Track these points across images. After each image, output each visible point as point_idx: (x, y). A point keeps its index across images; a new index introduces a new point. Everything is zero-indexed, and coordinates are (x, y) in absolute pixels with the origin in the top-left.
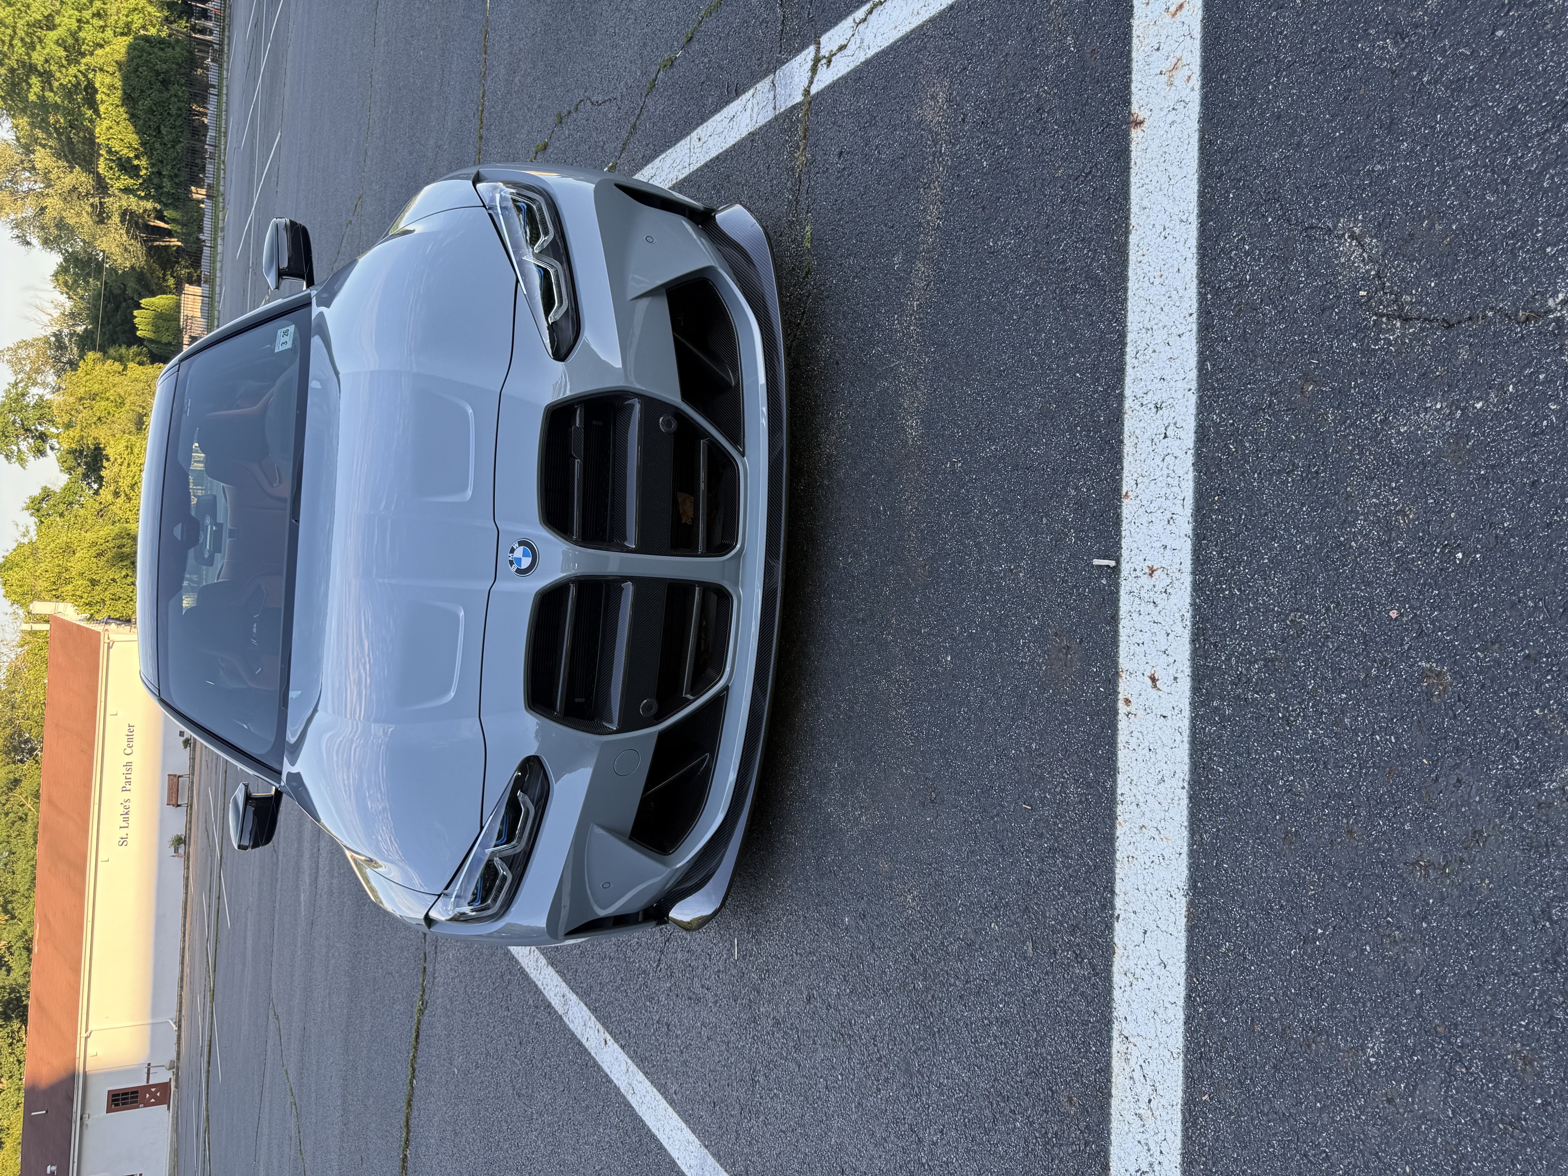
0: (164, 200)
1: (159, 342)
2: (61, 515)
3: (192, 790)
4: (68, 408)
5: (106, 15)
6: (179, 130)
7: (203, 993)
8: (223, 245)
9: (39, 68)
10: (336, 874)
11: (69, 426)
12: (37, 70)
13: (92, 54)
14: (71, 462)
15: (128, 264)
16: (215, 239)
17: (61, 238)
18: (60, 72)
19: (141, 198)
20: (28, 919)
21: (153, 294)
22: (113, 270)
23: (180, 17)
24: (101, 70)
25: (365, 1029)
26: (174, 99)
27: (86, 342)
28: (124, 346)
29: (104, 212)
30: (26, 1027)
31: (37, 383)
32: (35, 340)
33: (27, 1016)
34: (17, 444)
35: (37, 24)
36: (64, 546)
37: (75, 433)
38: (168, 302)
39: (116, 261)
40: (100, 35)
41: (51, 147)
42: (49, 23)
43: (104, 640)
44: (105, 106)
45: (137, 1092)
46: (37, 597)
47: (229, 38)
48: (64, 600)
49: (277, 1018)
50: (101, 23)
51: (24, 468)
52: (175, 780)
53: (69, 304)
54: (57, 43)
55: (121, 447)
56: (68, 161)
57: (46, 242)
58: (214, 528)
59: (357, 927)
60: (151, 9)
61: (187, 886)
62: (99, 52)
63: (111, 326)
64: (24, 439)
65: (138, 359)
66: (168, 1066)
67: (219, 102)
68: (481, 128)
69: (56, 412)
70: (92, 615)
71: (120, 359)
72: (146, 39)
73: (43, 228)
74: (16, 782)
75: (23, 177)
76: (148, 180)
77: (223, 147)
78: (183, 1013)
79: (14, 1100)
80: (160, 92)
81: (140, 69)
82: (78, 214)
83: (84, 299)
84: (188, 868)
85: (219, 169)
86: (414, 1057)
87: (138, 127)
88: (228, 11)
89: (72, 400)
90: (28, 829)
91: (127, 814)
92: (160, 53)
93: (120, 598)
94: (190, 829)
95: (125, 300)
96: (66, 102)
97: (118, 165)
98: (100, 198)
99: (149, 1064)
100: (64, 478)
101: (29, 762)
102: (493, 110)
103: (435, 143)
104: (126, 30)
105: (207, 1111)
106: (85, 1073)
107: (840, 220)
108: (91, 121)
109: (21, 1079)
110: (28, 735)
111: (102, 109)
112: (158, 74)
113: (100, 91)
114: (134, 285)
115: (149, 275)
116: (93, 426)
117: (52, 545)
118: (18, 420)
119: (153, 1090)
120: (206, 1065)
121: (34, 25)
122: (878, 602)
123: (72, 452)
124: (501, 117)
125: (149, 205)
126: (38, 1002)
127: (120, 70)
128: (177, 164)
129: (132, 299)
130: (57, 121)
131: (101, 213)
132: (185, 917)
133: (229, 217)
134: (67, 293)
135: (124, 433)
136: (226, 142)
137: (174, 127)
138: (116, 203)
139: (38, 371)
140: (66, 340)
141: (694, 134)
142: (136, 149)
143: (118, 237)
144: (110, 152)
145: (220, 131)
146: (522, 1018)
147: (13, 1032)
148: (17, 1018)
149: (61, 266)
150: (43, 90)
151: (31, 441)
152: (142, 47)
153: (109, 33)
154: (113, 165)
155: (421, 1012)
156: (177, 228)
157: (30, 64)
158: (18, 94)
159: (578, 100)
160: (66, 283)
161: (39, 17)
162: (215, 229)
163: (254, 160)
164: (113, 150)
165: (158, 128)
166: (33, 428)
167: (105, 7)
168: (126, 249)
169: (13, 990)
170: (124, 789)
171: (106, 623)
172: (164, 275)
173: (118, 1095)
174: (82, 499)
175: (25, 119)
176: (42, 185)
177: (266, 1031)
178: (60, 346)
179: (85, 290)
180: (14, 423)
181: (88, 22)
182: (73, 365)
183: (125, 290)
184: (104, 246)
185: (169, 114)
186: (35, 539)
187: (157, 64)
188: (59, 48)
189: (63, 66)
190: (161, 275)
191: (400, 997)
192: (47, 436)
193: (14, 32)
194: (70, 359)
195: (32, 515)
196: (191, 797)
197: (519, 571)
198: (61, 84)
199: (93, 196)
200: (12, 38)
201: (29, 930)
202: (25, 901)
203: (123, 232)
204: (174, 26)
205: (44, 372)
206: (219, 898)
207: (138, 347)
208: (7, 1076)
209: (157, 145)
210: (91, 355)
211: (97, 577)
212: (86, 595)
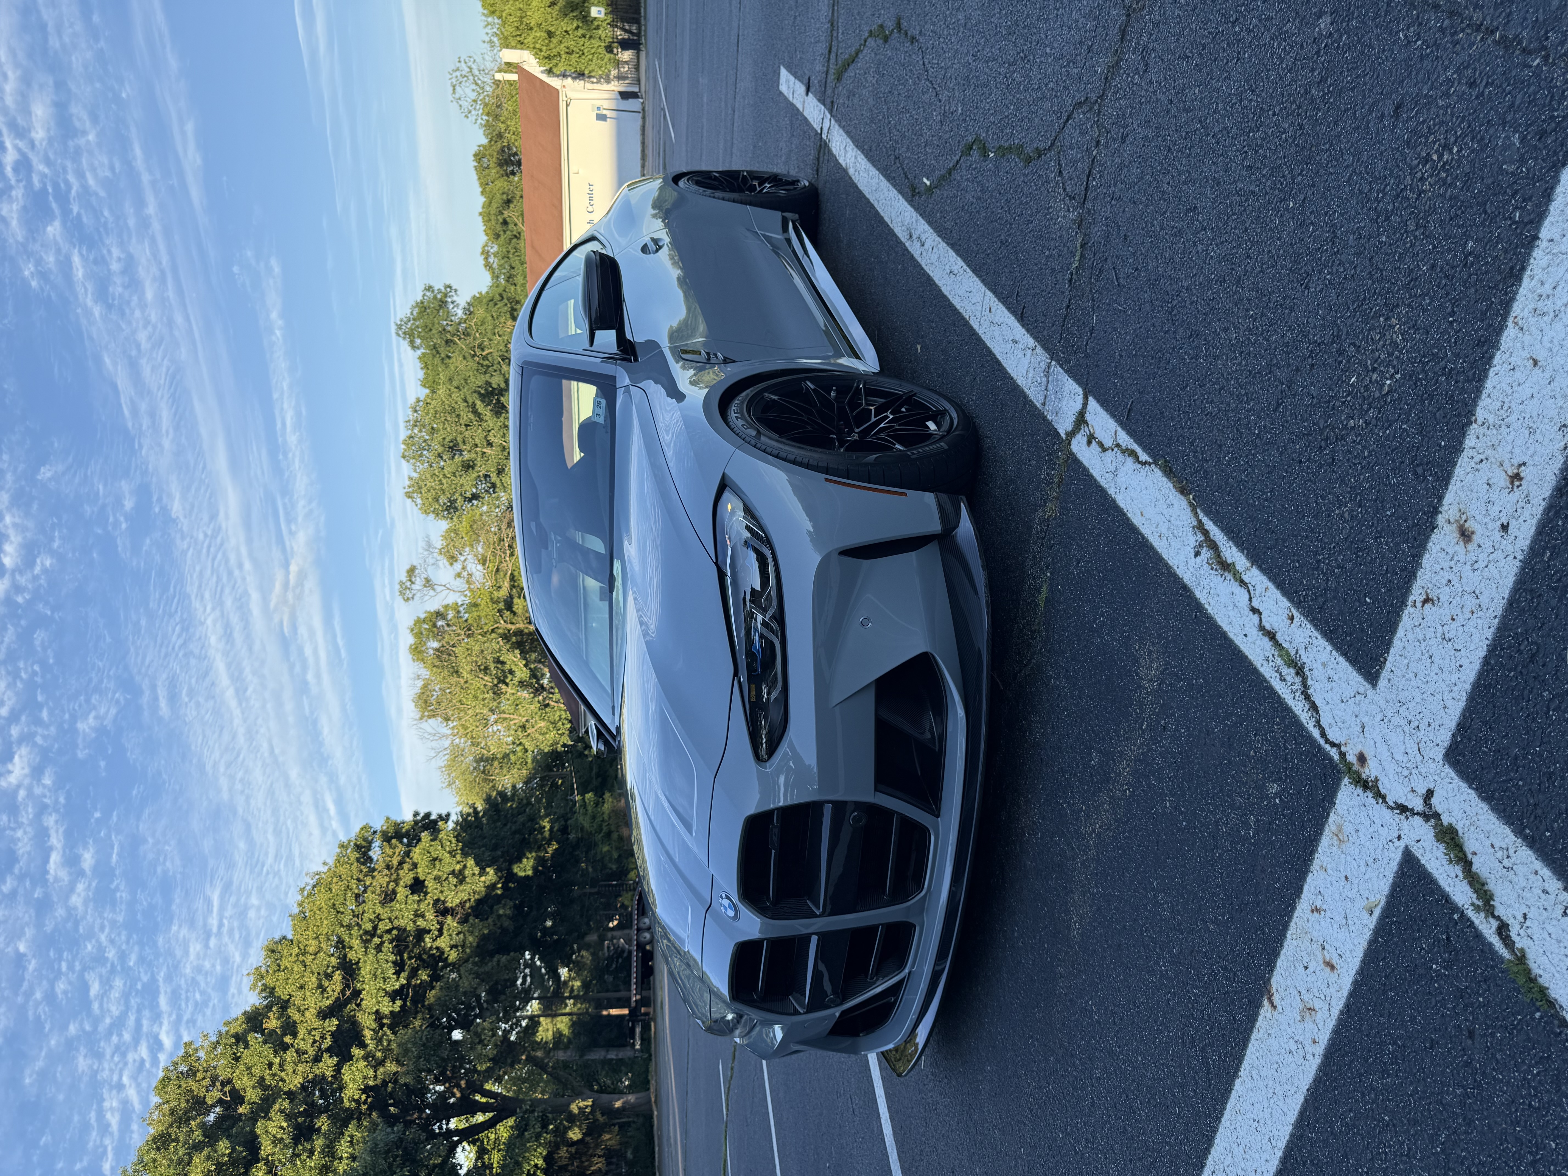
43: (562, 96)
48: (527, 49)
70: (550, 69)
74: (509, 202)
93: (573, 51)
171: (563, 77)
211: (552, 29)
212: (544, 48)
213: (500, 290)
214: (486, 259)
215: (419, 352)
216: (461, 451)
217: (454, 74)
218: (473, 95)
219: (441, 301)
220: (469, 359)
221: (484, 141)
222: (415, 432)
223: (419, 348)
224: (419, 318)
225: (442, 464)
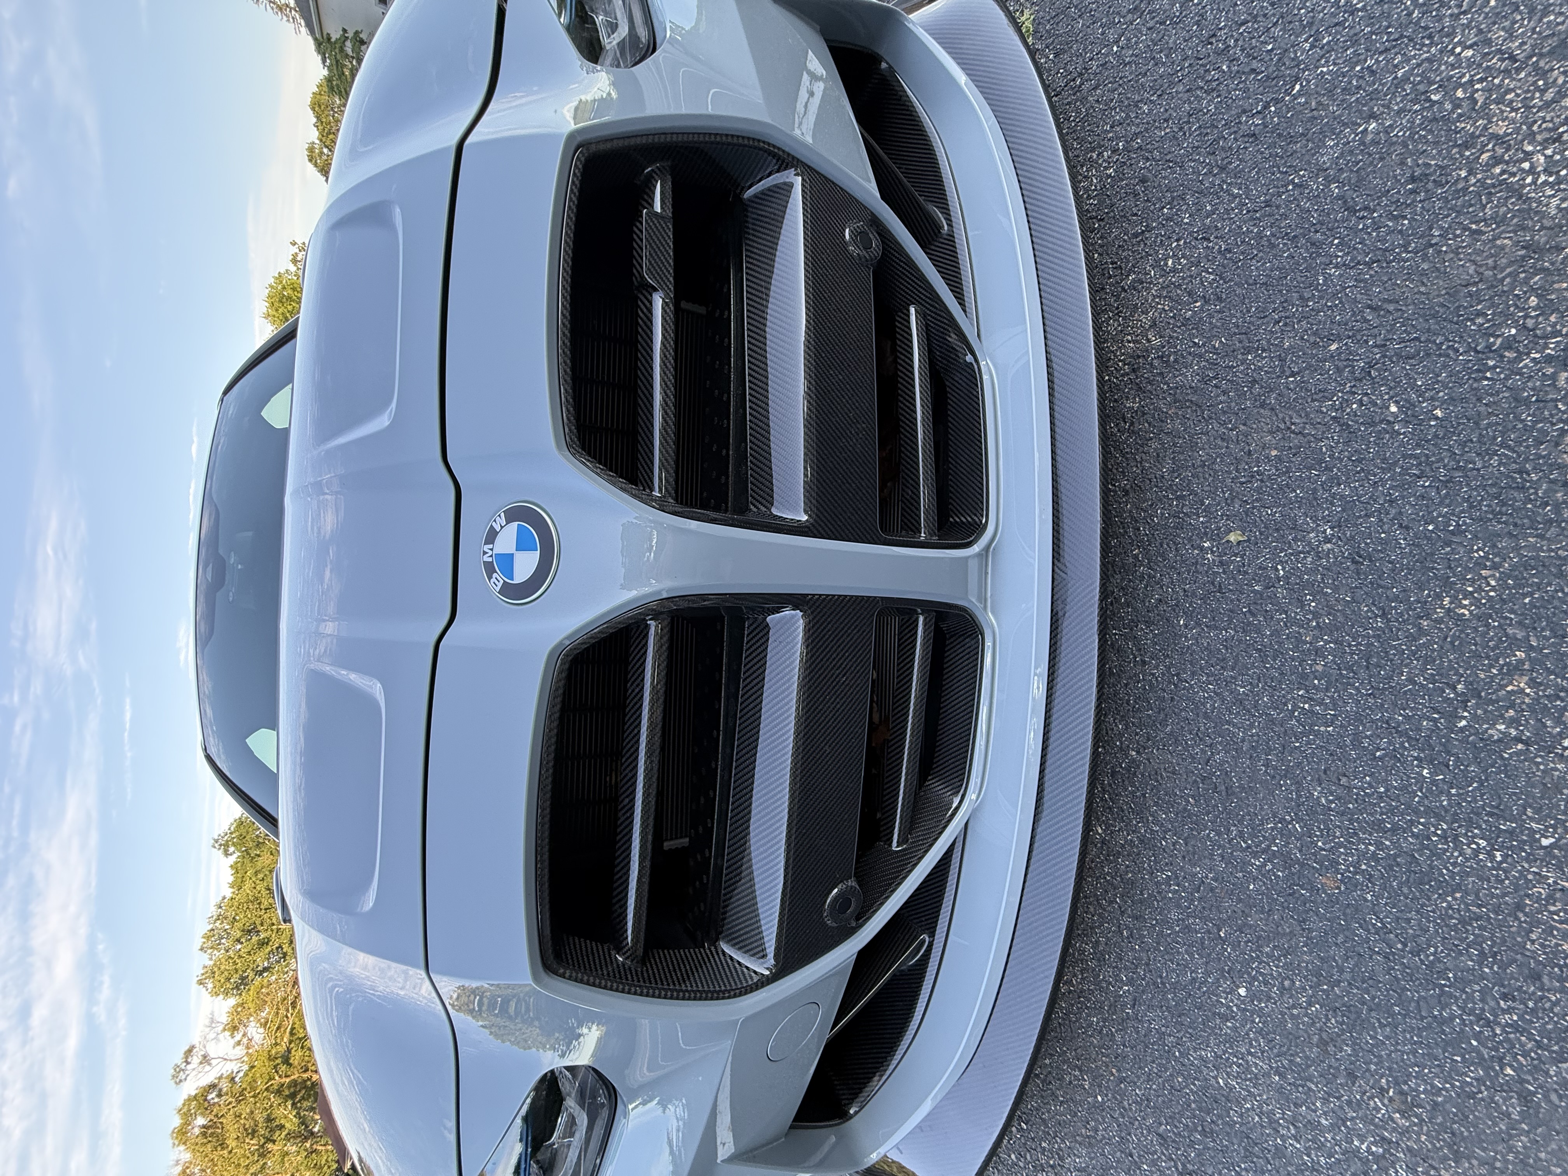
197: (509, 591)
215: (232, 859)
216: (259, 931)
222: (217, 924)
223: (231, 855)
224: (235, 832)
225: (239, 946)
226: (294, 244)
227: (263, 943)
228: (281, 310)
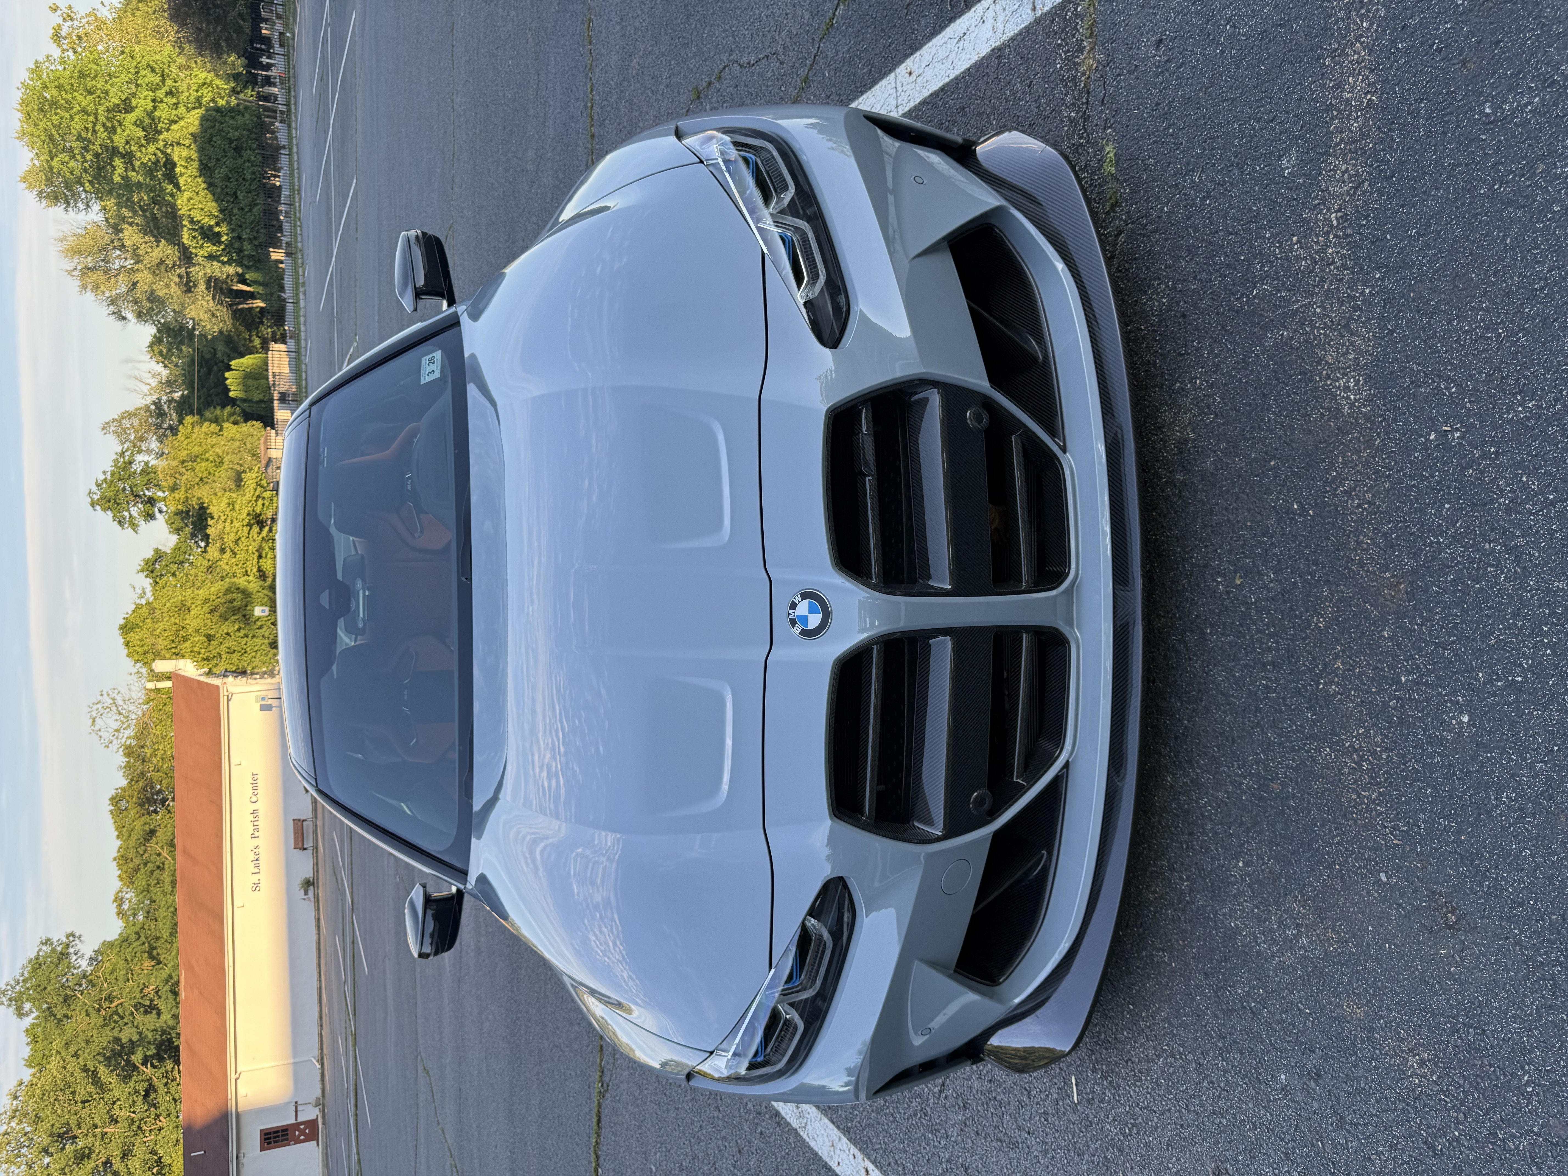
0: (246, 263)
1: (251, 401)
2: (174, 575)
3: (317, 834)
4: (172, 472)
5: (178, 92)
6: (254, 193)
7: (344, 1035)
8: (305, 299)
9: (121, 150)
10: (483, 932)
11: (174, 489)
12: (119, 153)
13: (168, 130)
14: (179, 523)
15: (216, 329)
16: (297, 295)
17: (153, 310)
18: (140, 151)
19: (223, 263)
20: (172, 964)
21: (242, 355)
22: (203, 336)
23: (245, 87)
24: (178, 144)
25: (533, 1102)
26: (247, 164)
27: (184, 407)
28: (218, 408)
29: (191, 281)
30: (178, 1066)
31: (142, 451)
32: (137, 409)
33: (179, 1056)
34: (128, 510)
35: (116, 109)
36: (179, 604)
37: (180, 495)
38: (255, 361)
39: (205, 327)
40: (174, 112)
41: (137, 224)
42: (127, 106)
43: (223, 693)
44: (184, 178)
45: (286, 1130)
46: (158, 655)
47: (295, 97)
48: (183, 657)
49: (428, 1073)
50: (174, 100)
51: (136, 533)
52: (300, 824)
53: (165, 372)
54: (135, 124)
55: (223, 505)
56: (154, 236)
57: (140, 316)
58: (367, 593)
59: (513, 992)
60: (218, 82)
61: (318, 927)
62: (174, 127)
63: (205, 390)
64: (134, 505)
65: (232, 419)
66: (314, 1103)
67: (291, 161)
68: (592, 125)
69: (161, 477)
70: (210, 669)
71: (216, 421)
72: (218, 110)
73: (136, 303)
74: (152, 832)
75: (114, 255)
76: (229, 245)
77: (297, 204)
78: (325, 1051)
79: (173, 1137)
80: (234, 158)
81: (214, 139)
82: (167, 286)
83: (178, 367)
84: (318, 909)
85: (295, 226)
86: (597, 1143)
87: (217, 195)
88: (292, 71)
89: (174, 463)
90: (166, 876)
91: (257, 860)
92: (231, 122)
93: (235, 651)
94: (317, 871)
95: (216, 364)
96: (148, 180)
97: (200, 234)
98: (186, 268)
99: (296, 1103)
100: (173, 539)
101: (162, 812)
102: (606, 103)
103: (536, 154)
104: (197, 105)
105: (358, 1154)
106: (237, 1114)
107: (1167, 128)
108: (172, 195)
109: (178, 1117)
110: (159, 787)
111: (182, 181)
112: (231, 141)
113: (179, 164)
114: (223, 349)
115: (236, 337)
116: (196, 487)
117: (168, 605)
118: (127, 487)
119: (302, 1127)
120: (353, 1108)
121: (113, 110)
122: (1304, 639)
123: (178, 513)
124: (618, 109)
125: (231, 270)
126: (189, 1046)
127: (195, 142)
128: (255, 227)
129: (223, 361)
130: (141, 199)
131: (188, 282)
132: (319, 957)
133: (309, 272)
134: (163, 362)
135: (225, 491)
136: (300, 200)
137: (249, 192)
138: (202, 270)
139: (142, 439)
140: (165, 407)
141: (901, 70)
142: (216, 217)
143: (205, 303)
144: (192, 222)
145: (293, 190)
146: (740, 1123)
147: (167, 1072)
148: (169, 1059)
149: (155, 336)
150: (126, 171)
151: (140, 506)
152: (215, 117)
153: (182, 109)
154: (196, 234)
155: (602, 1094)
156: (260, 289)
157: (113, 147)
158: (104, 177)
159: (721, 67)
160: (161, 353)
161: (117, 102)
162: (296, 285)
163: (330, 211)
164: (195, 219)
165: (235, 194)
166: (141, 493)
167: (177, 85)
168: (213, 315)
169: (163, 1032)
170: (253, 837)
171: (224, 676)
172: (250, 336)
173: (270, 1133)
174: (192, 557)
175: (112, 200)
176: (132, 262)
177: (416, 1084)
178: (160, 413)
179: (179, 358)
180: (124, 490)
181: (162, 101)
182: (174, 430)
183: (215, 354)
184: (193, 314)
185: (244, 179)
186: (151, 599)
187: (229, 132)
188: (137, 129)
189: (142, 146)
190: (247, 337)
191: (573, 1074)
192: (154, 500)
193: (96, 118)
194: (170, 425)
195: (147, 576)
196: (316, 840)
197: (805, 633)
198: (142, 163)
199: (180, 267)
200: (95, 124)
201: (174, 975)
202: (169, 946)
203: (209, 298)
204: (242, 96)
205: (147, 439)
206: (353, 942)
207: (232, 407)
208: (164, 1114)
209: (235, 211)
210: (189, 419)
211: (212, 632)
212: (203, 651)
213: (137, 928)
214: (120, 905)
215: (28, 1021)
216: (75, 1137)
217: (95, 707)
218: (116, 725)
219: (62, 954)
220: (93, 1013)
221: (124, 783)
222: (13, 1124)
223: (27, 1015)
224: (30, 978)
225: (47, 1160)
226: (55, 9)
227: (82, 1156)
228: (42, 125)
